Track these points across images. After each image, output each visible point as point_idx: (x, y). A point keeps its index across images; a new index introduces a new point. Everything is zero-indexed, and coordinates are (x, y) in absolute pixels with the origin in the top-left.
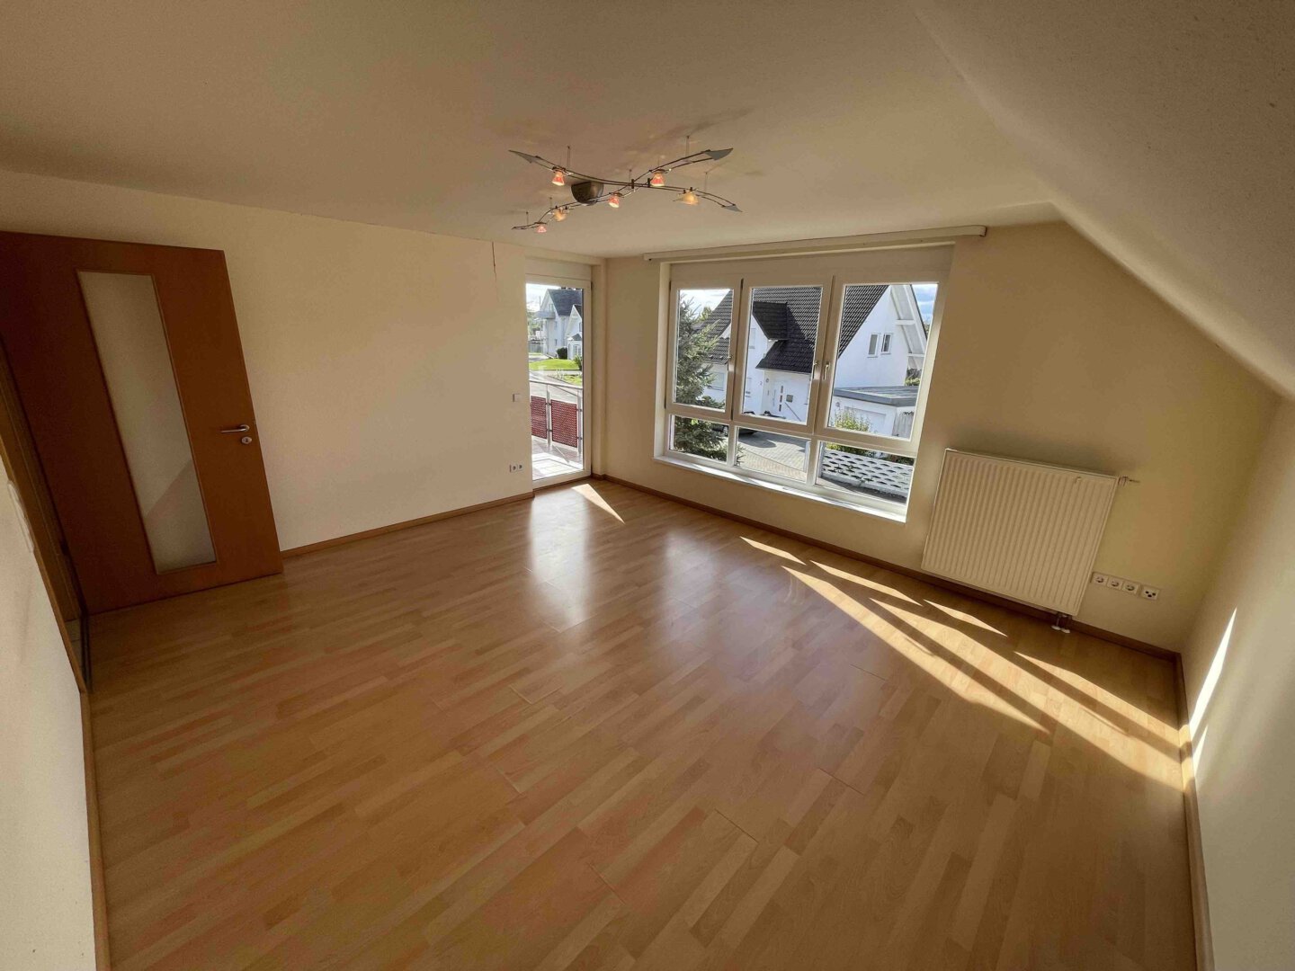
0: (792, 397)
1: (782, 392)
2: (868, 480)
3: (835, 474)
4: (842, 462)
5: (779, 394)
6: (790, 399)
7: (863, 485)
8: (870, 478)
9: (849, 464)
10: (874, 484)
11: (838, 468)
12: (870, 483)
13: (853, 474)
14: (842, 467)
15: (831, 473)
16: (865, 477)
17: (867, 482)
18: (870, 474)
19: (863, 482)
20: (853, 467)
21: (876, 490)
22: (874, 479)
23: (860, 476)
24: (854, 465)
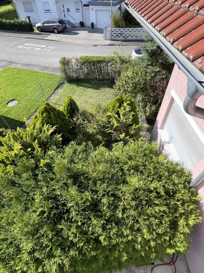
0: (69, 9)
1: (63, 7)
2: (128, 37)
3: (116, 38)
4: (118, 33)
5: (62, 9)
6: (68, 11)
7: (126, 39)
8: (128, 36)
9: (120, 33)
10: (130, 38)
11: (117, 35)
12: (128, 38)
13: (122, 36)
14: (118, 34)
15: (114, 38)
16: (127, 36)
17: (127, 38)
18: (128, 35)
19: (126, 38)
20: (122, 33)
21: (130, 40)
22: (129, 36)
23: (125, 36)
24: (123, 33)
